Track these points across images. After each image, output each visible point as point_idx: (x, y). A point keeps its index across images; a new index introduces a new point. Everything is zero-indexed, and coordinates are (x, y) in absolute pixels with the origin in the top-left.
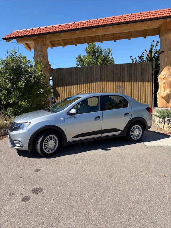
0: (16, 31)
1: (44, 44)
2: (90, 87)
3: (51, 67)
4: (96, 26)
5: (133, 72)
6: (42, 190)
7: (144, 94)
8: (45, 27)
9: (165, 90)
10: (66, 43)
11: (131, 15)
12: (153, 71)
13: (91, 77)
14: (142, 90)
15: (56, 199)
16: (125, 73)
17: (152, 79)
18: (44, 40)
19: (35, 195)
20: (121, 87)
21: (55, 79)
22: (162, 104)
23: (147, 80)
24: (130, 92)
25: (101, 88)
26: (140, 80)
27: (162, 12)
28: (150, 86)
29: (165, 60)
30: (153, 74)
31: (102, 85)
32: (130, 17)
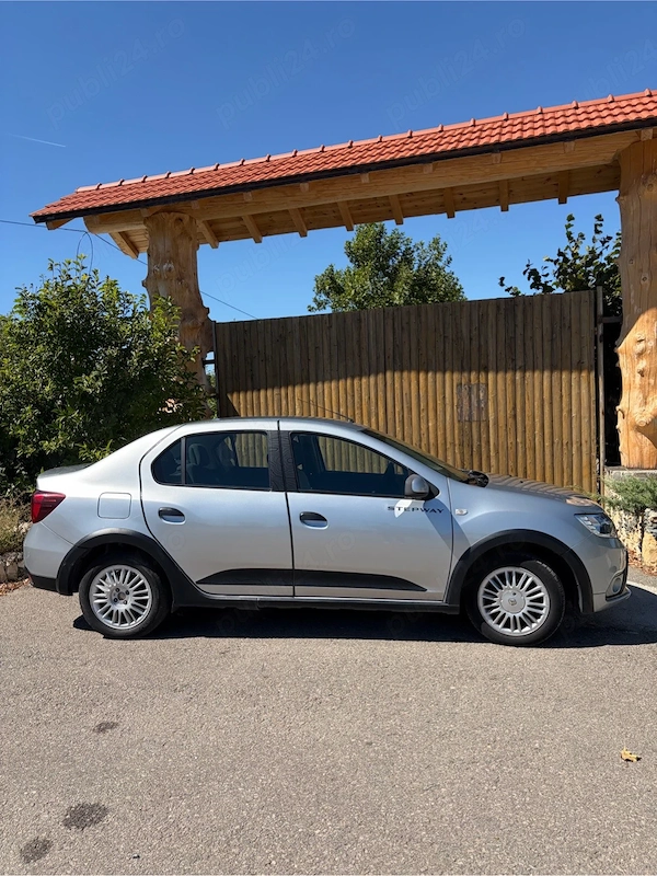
0: (86, 189)
1: (185, 234)
2: (353, 391)
3: (212, 317)
4: (373, 163)
5: (519, 330)
6: (105, 811)
7: (565, 413)
8: (190, 171)
9: (645, 398)
10: (264, 227)
11: (506, 120)
12: (596, 326)
13: (360, 351)
14: (558, 399)
15: (150, 854)
16: (490, 335)
17: (596, 356)
18: (186, 218)
19: (73, 834)
20: (475, 390)
21: (225, 361)
22: (638, 455)
23: (575, 359)
24: (510, 406)
25: (398, 392)
26: (547, 360)
27: (624, 104)
28: (589, 383)
29: (642, 282)
30: (596, 336)
31: (402, 383)
32: (501, 126)
